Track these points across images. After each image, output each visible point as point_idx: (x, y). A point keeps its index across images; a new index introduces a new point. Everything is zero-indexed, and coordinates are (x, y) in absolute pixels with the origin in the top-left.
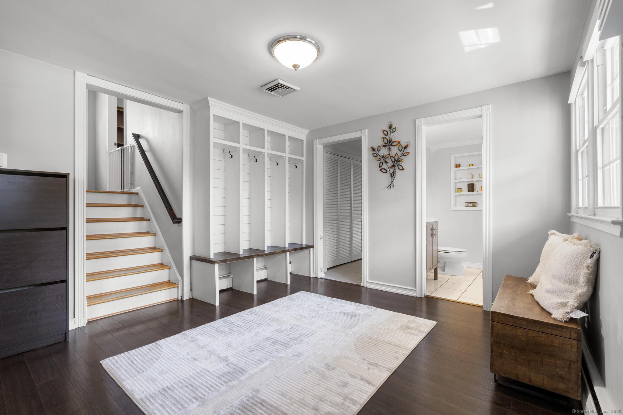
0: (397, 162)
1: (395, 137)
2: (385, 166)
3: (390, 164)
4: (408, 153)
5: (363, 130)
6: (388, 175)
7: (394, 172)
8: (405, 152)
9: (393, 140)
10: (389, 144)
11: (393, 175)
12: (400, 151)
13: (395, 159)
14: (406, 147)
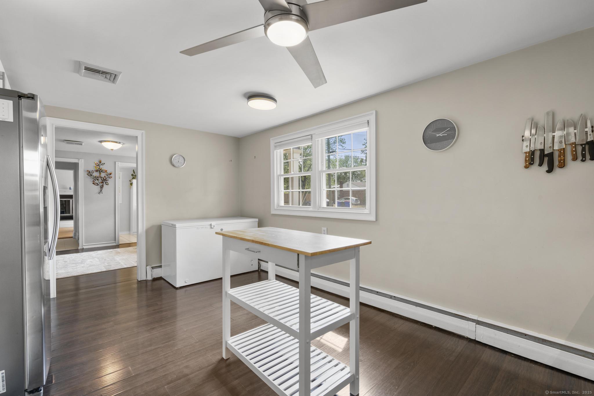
0: (104, 181)
1: (103, 167)
2: (96, 181)
3: (100, 181)
4: (112, 177)
5: (80, 159)
6: (99, 187)
7: (102, 185)
8: (110, 176)
9: (102, 169)
10: (100, 171)
11: (102, 187)
12: (107, 175)
13: (104, 179)
14: (110, 174)
